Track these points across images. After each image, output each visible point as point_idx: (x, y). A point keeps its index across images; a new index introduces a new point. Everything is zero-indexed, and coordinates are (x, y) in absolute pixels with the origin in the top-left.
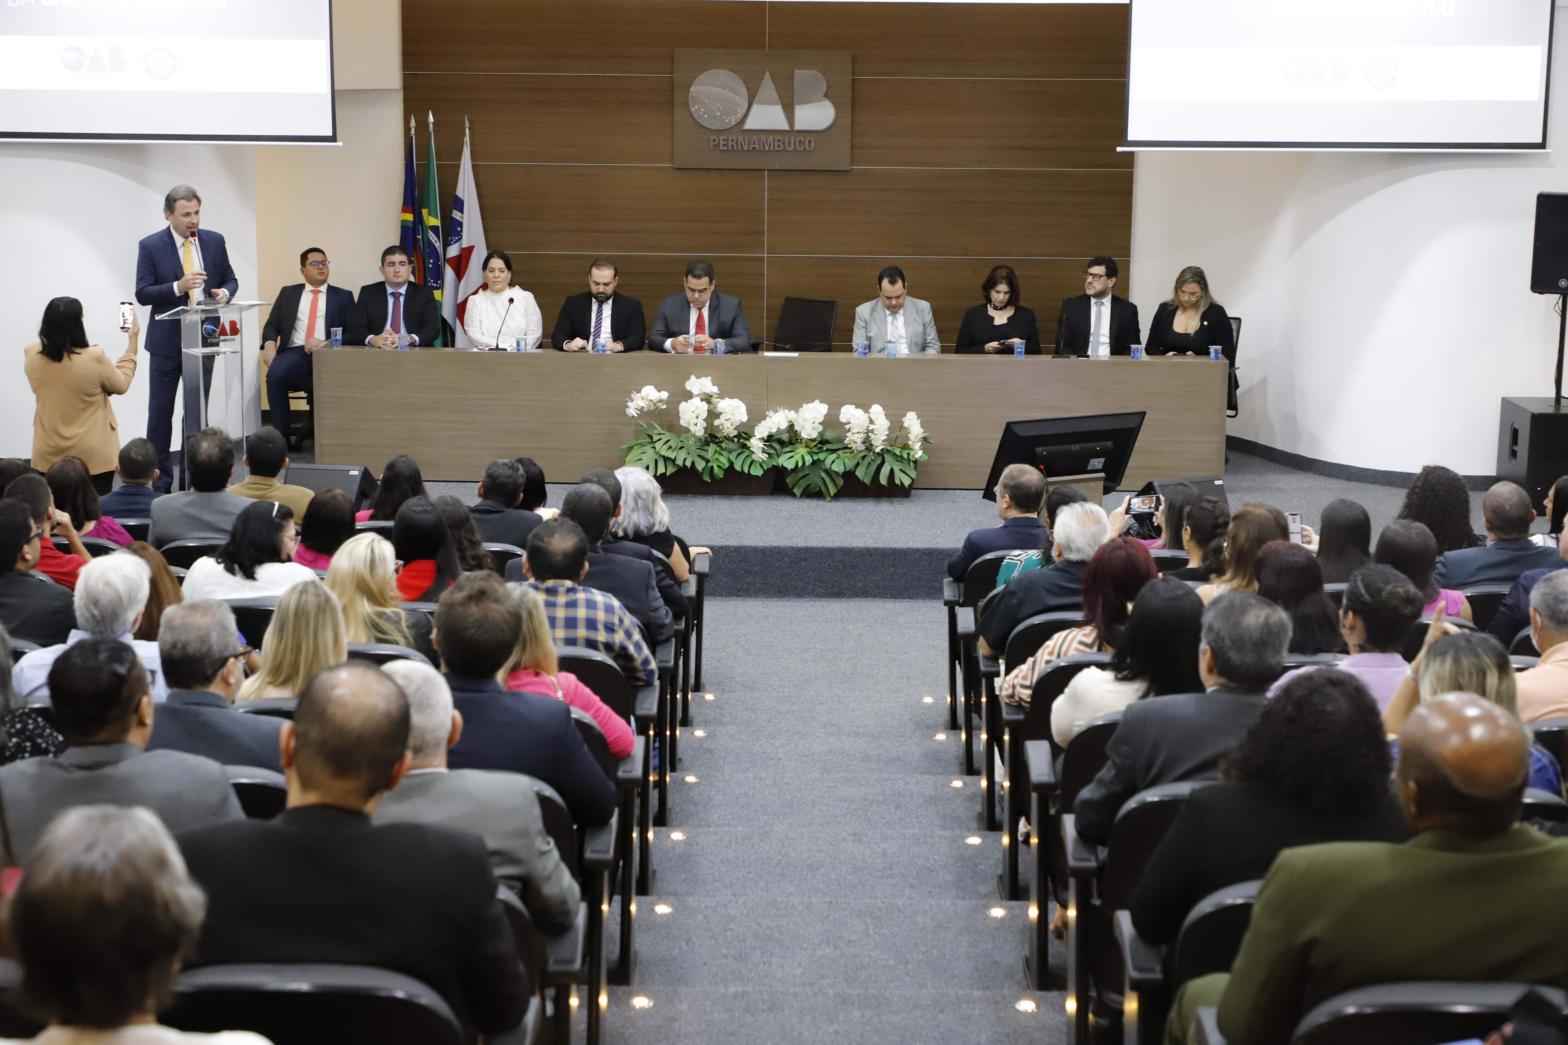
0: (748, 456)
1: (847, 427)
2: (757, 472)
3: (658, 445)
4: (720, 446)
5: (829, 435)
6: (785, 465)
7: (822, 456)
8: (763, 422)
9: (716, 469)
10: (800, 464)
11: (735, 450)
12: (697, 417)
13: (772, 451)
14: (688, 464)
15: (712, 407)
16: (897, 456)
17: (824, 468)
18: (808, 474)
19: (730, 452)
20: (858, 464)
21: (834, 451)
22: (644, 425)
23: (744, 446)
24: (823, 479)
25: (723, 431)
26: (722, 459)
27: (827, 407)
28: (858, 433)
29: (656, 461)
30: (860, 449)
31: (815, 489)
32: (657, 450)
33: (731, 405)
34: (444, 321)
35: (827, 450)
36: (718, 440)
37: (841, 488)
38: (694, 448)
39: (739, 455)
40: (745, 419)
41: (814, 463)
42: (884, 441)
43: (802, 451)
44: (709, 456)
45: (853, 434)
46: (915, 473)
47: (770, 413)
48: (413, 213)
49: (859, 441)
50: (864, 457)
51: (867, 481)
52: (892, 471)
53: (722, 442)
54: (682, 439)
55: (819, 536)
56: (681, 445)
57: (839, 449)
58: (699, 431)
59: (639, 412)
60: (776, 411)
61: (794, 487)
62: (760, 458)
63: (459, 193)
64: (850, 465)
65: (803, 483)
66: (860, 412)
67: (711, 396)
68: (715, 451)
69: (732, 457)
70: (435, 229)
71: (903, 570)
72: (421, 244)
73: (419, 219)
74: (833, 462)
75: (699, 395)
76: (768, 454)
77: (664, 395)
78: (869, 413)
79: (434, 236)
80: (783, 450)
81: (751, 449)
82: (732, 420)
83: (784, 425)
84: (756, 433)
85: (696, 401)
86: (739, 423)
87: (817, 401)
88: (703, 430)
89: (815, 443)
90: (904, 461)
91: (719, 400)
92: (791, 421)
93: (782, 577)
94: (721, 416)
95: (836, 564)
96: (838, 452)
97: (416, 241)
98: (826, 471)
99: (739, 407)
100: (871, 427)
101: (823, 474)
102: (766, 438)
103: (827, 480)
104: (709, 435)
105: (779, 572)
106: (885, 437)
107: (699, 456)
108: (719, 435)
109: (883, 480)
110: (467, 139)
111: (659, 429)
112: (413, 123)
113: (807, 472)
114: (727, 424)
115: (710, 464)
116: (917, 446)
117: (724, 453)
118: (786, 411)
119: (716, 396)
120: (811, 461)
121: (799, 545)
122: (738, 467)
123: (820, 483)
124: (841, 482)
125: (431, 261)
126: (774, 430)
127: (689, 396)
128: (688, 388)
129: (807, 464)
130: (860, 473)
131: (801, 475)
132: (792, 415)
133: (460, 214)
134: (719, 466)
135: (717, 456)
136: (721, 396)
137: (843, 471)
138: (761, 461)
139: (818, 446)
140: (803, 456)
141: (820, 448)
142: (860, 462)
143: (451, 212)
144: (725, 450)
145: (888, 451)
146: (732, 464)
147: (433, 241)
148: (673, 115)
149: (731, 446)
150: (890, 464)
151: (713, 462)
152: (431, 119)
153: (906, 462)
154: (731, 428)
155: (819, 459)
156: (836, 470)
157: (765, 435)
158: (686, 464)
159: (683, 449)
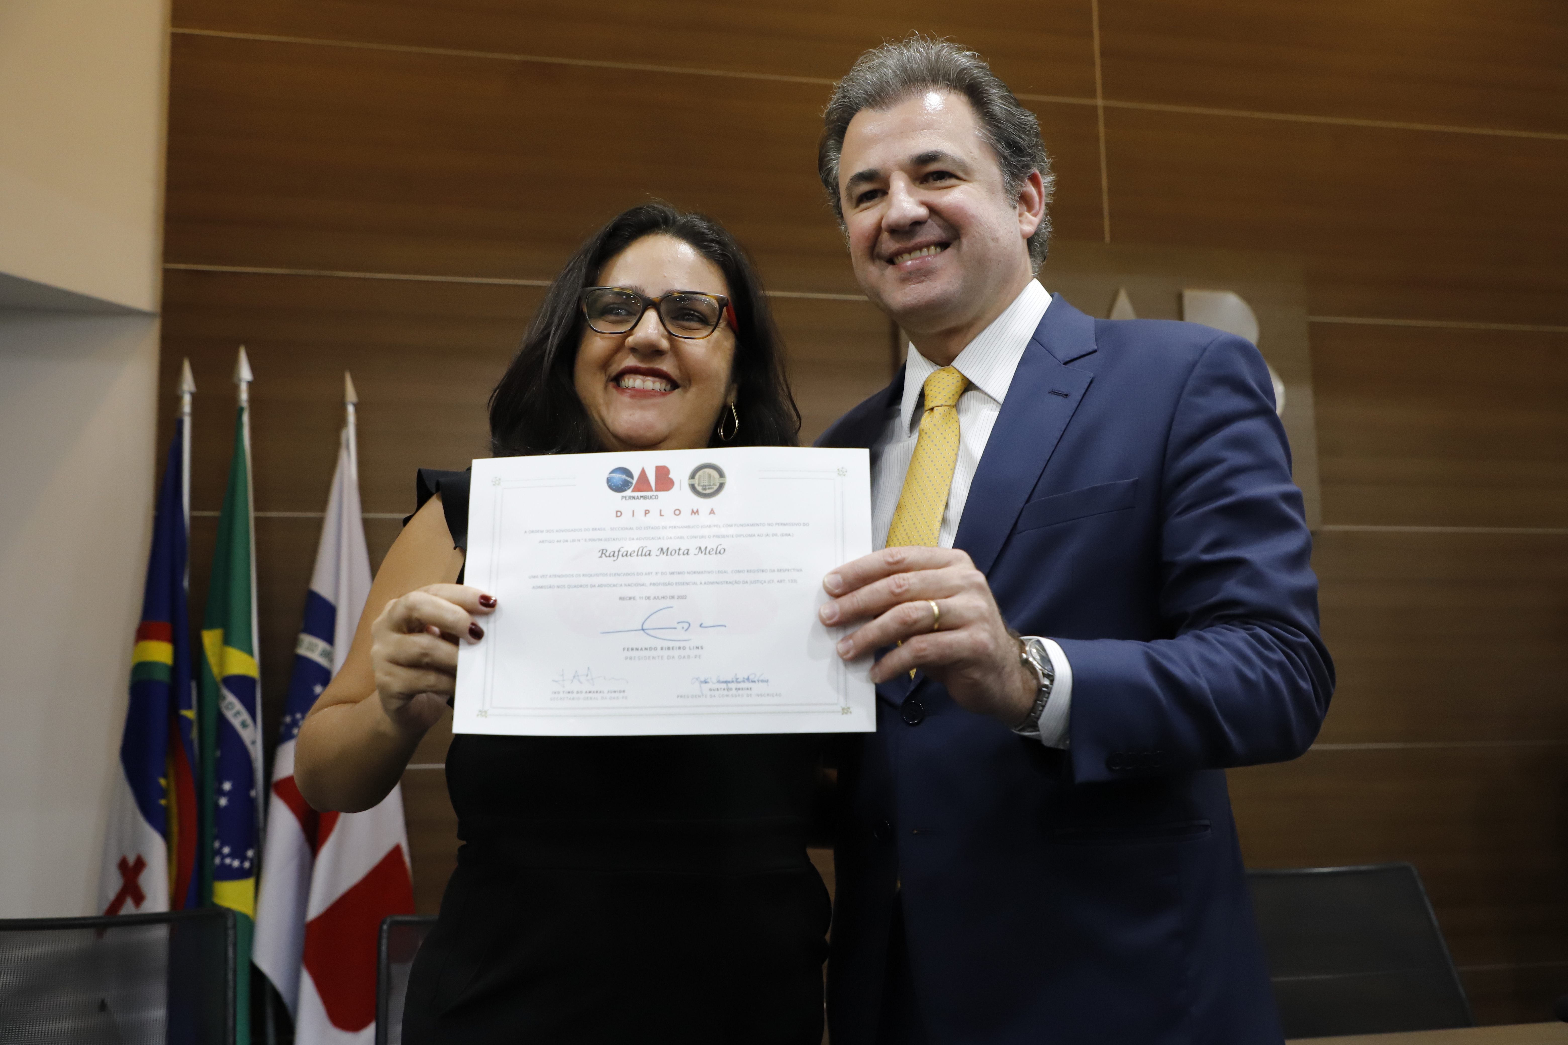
34: (257, 976)
48: (174, 641)
63: (323, 584)
70: (240, 686)
72: (194, 734)
79: (238, 706)
97: (177, 724)
110: (350, 433)
112: (188, 384)
125: (227, 786)
133: (321, 645)
143: (295, 642)
147: (236, 723)
152: (245, 373)
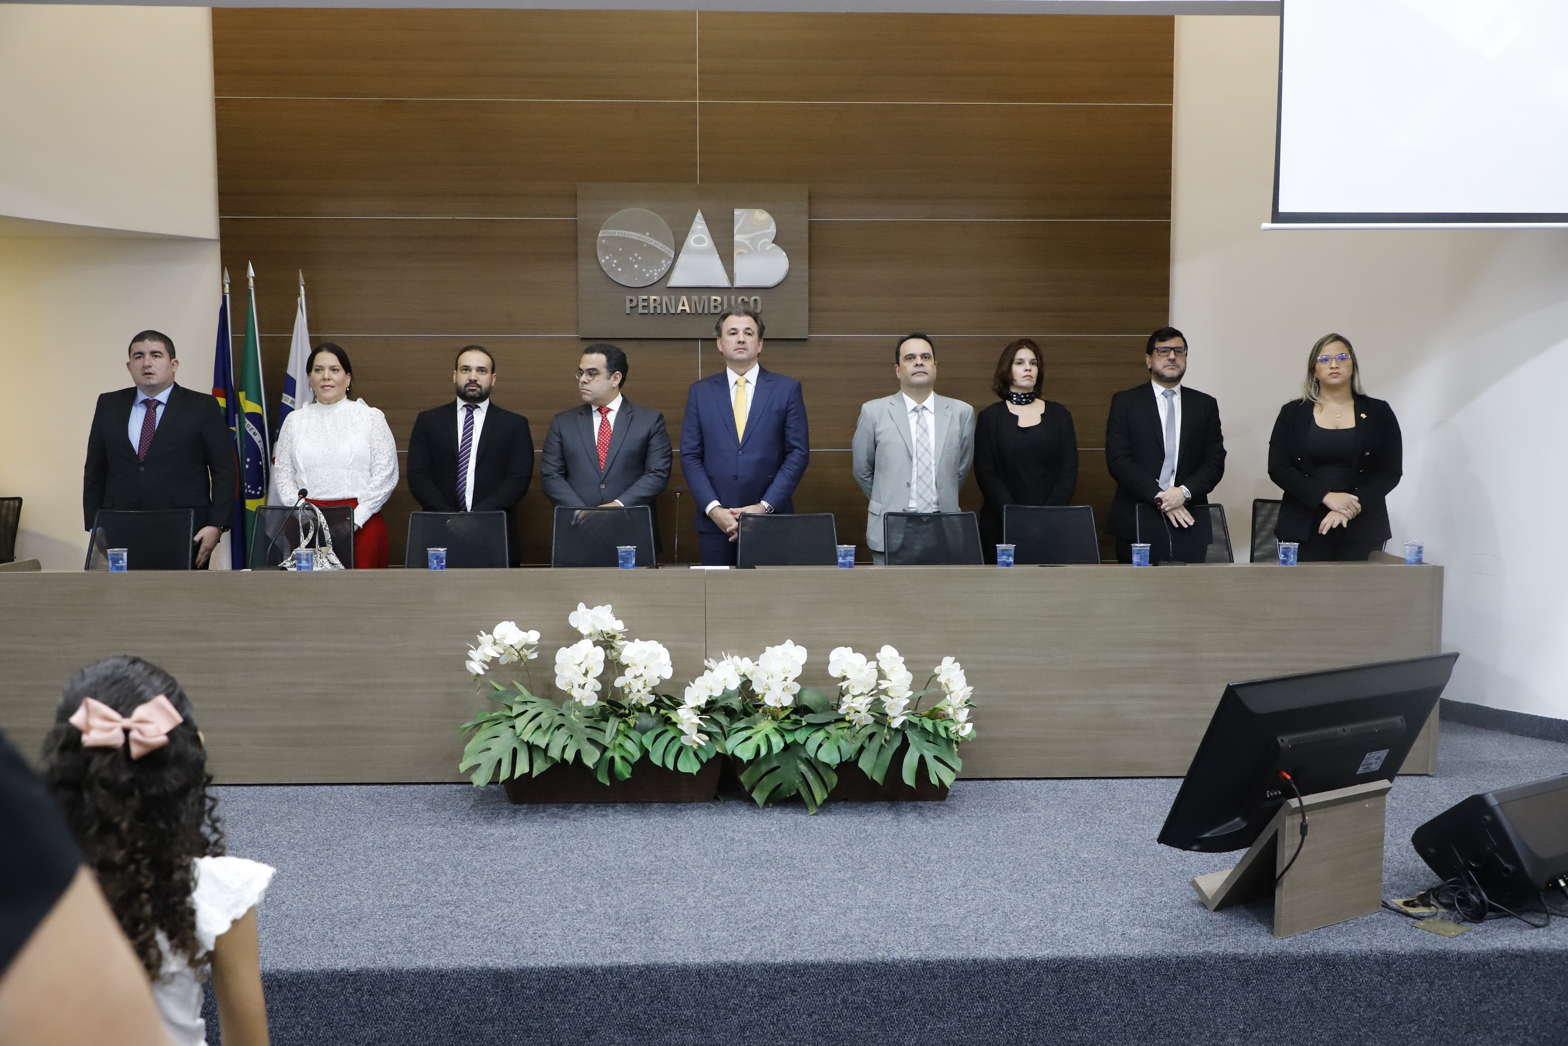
0: (673, 738)
1: (844, 684)
2: (689, 766)
3: (520, 723)
4: (625, 722)
5: (809, 698)
6: (738, 753)
7: (800, 736)
8: (698, 680)
9: (619, 763)
10: (763, 751)
11: (652, 729)
12: (586, 674)
13: (715, 729)
14: (570, 756)
15: (614, 654)
16: (928, 732)
17: (804, 755)
18: (778, 767)
19: (643, 732)
20: (862, 749)
21: (820, 726)
22: (498, 687)
23: (667, 721)
24: (802, 774)
25: (631, 696)
26: (629, 745)
27: (805, 650)
28: (862, 694)
29: (515, 751)
30: (864, 723)
31: (790, 793)
32: (518, 730)
33: (644, 651)
35: (809, 725)
36: (622, 711)
37: (834, 791)
38: (582, 726)
39: (657, 737)
40: (668, 673)
41: (787, 747)
42: (905, 708)
43: (766, 726)
44: (606, 739)
45: (854, 697)
46: (960, 761)
47: (711, 663)
48: (227, 396)
49: (863, 709)
50: (871, 736)
51: (878, 777)
52: (922, 760)
53: (629, 714)
54: (561, 712)
55: (814, 919)
56: (558, 720)
57: (828, 724)
58: (588, 698)
59: (487, 668)
60: (719, 659)
61: (752, 789)
62: (694, 741)
63: (290, 372)
64: (849, 750)
65: (769, 783)
66: (860, 658)
67: (614, 637)
68: (618, 730)
69: (647, 741)
70: (255, 418)
71: (1002, 1006)
73: (234, 405)
74: (820, 746)
75: (590, 635)
76: (709, 734)
77: (533, 636)
78: (878, 661)
79: (252, 426)
80: (734, 726)
81: (679, 726)
82: (645, 676)
83: (734, 684)
84: (686, 699)
85: (585, 645)
86: (658, 682)
87: (789, 642)
88: (596, 696)
89: (787, 712)
90: (939, 741)
91: (626, 642)
92: (744, 675)
93: (743, 1029)
94: (627, 672)
95: (858, 999)
96: (827, 728)
98: (809, 762)
99: (658, 655)
100: (884, 684)
101: (803, 768)
102: (703, 707)
103: (810, 777)
104: (609, 702)
105: (735, 1020)
106: (908, 701)
107: (590, 740)
108: (624, 703)
109: (909, 777)
110: (302, 299)
111: (526, 694)
112: (227, 279)
113: (775, 764)
114: (638, 685)
115: (608, 754)
116: (963, 715)
117: (633, 734)
118: (736, 658)
119: (621, 636)
120: (782, 745)
121: (779, 959)
122: (656, 759)
123: (798, 781)
124: (833, 780)
125: (248, 460)
126: (717, 693)
127: (575, 636)
128: (574, 625)
129: (776, 750)
130: (865, 764)
131: (764, 769)
132: (746, 665)
133: (291, 398)
134: (623, 758)
135: (621, 739)
136: (630, 636)
137: (838, 761)
138: (695, 746)
139: (793, 717)
140: (767, 736)
141: (796, 722)
142: (866, 744)
143: (281, 397)
144: (635, 728)
145: (912, 725)
146: (646, 753)
147: (251, 433)
148: (577, 270)
149: (645, 720)
150: (918, 749)
151: (614, 750)
152: (252, 273)
153: (943, 744)
154: (644, 692)
155: (795, 742)
156: (827, 761)
157: (702, 702)
158: (566, 757)
159: (562, 730)
